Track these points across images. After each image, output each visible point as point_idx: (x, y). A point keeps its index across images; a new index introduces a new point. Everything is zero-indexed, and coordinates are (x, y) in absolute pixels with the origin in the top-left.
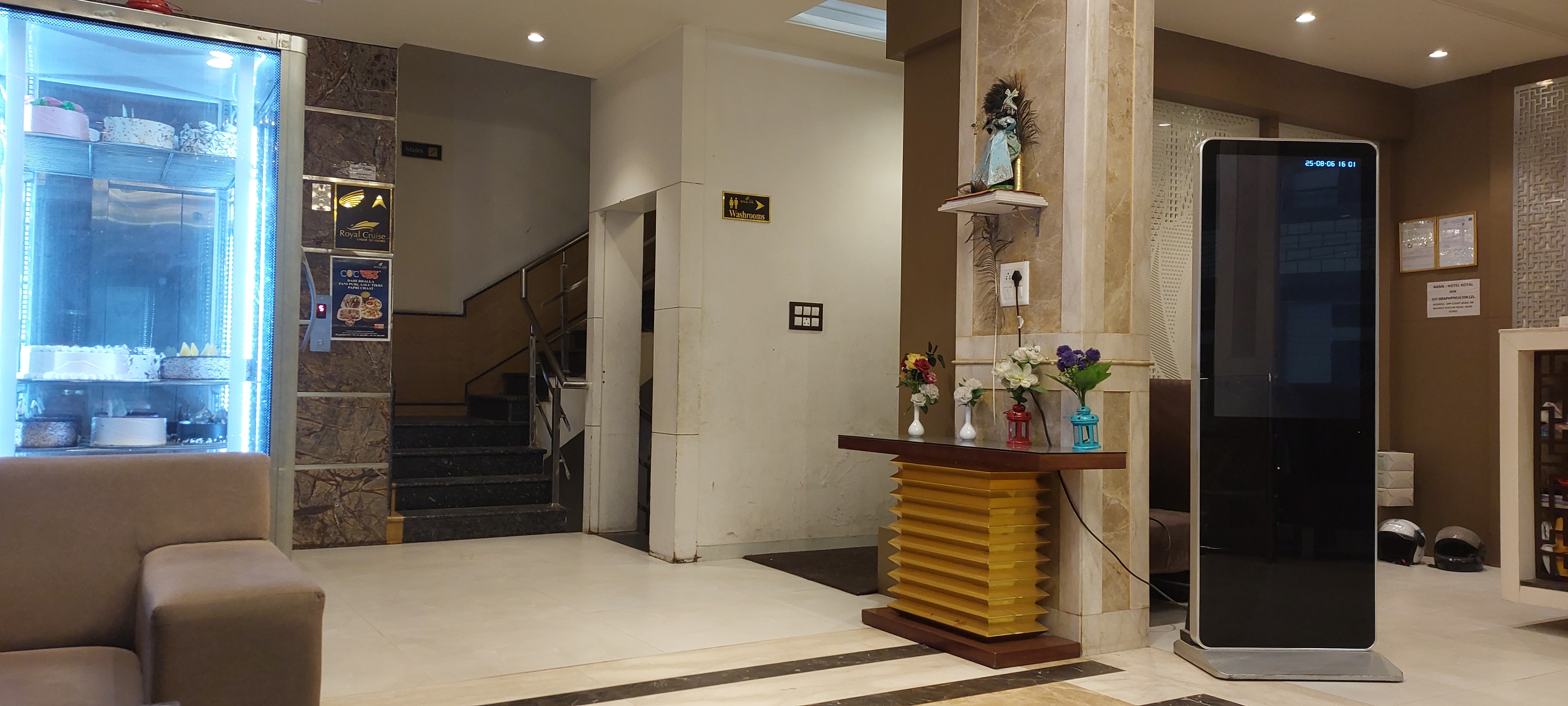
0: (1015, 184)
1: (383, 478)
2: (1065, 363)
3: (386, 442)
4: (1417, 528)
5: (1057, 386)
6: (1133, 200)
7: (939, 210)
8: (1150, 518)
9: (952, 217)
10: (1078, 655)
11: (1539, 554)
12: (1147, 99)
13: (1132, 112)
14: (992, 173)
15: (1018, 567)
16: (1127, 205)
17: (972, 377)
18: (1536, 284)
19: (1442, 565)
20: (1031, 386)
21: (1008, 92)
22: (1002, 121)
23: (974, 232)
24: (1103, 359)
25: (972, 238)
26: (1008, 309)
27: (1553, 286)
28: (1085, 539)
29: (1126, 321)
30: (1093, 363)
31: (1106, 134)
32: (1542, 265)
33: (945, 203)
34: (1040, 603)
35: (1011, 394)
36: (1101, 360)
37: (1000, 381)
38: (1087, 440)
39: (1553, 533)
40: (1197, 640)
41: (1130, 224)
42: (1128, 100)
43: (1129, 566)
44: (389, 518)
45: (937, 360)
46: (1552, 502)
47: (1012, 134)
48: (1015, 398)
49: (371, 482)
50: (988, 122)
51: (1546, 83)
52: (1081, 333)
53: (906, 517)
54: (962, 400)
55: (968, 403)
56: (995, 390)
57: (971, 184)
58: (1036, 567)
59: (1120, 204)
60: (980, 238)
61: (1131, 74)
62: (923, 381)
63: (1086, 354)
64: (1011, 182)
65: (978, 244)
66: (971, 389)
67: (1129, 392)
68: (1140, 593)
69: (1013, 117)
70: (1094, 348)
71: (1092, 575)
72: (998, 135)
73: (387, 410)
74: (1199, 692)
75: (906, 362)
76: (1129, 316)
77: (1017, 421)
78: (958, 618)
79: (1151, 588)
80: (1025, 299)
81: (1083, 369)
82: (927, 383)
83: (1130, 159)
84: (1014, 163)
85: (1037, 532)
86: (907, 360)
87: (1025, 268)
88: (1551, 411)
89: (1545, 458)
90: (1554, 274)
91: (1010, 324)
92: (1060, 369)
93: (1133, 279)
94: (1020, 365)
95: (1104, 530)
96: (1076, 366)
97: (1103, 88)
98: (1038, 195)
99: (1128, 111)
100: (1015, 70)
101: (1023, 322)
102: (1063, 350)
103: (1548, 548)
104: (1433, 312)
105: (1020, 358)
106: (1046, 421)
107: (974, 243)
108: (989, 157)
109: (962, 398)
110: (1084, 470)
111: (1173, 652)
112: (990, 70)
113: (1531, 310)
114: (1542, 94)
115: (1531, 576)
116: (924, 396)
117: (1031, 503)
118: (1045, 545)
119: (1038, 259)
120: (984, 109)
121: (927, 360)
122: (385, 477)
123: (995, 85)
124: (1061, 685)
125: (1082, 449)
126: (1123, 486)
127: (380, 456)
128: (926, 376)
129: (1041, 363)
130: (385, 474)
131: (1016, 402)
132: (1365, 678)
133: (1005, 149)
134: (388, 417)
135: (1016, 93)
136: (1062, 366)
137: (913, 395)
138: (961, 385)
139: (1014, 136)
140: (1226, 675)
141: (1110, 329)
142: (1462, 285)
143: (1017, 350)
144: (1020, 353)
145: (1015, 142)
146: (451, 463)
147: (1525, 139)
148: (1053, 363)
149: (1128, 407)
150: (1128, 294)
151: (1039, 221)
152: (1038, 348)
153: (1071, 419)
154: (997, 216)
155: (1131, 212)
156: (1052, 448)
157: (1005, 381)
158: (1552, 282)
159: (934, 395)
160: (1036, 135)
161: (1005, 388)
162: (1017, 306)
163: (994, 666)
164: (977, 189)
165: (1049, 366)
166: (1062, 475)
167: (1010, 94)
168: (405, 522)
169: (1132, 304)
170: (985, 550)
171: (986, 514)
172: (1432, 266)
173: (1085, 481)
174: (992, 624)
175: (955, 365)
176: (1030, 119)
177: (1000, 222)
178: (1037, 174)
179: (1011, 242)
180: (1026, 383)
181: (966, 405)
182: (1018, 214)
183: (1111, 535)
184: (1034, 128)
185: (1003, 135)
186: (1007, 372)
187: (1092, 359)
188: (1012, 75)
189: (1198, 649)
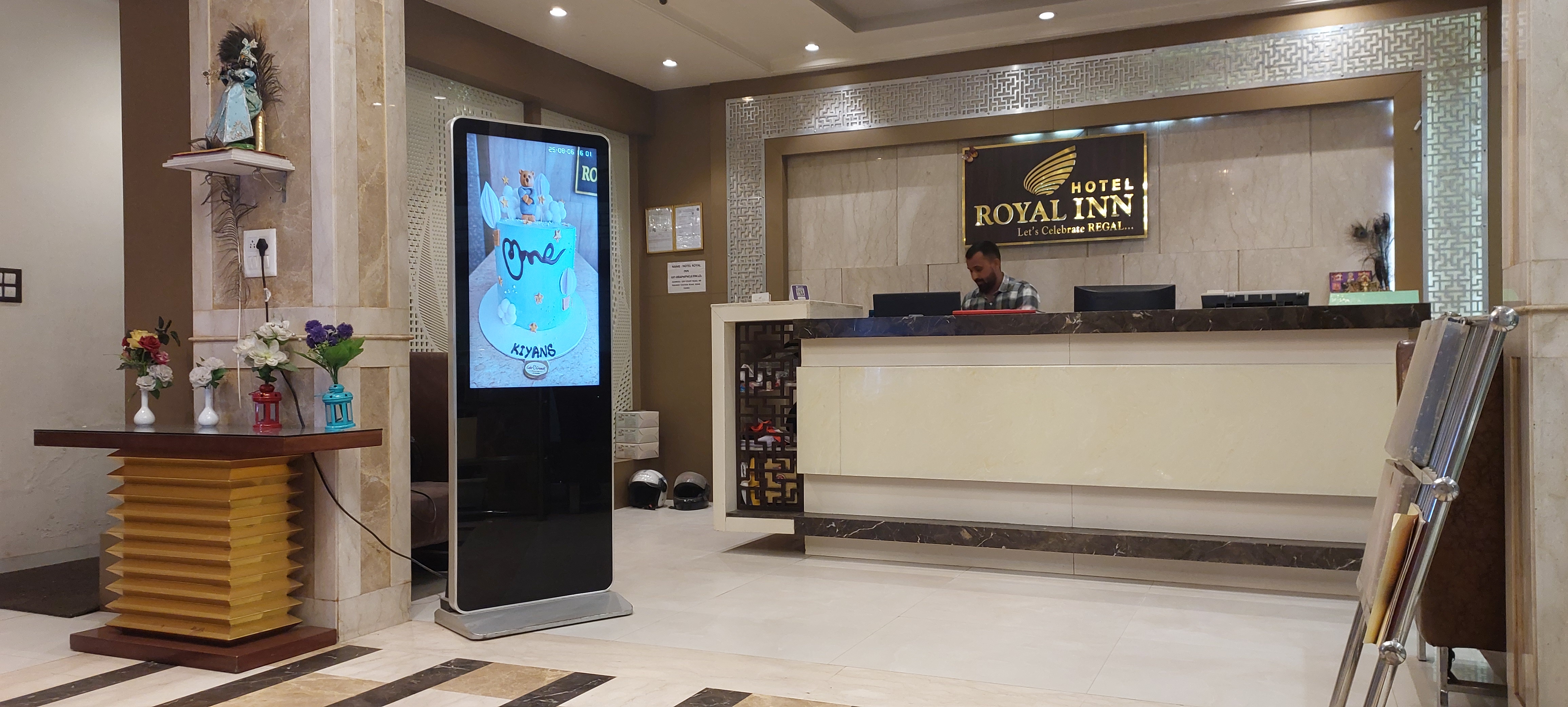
0: (257, 143)
2: (314, 339)
4: (661, 476)
5: (309, 364)
6: (387, 171)
7: (164, 165)
8: (411, 490)
9: (184, 176)
10: (334, 642)
11: (739, 488)
12: (399, 69)
13: (383, 80)
14: (228, 129)
15: (266, 560)
16: (382, 176)
17: (212, 356)
18: (743, 266)
19: (680, 506)
20: (279, 364)
21: (245, 41)
22: (240, 72)
23: (212, 193)
24: (357, 333)
25: (210, 200)
26: (254, 281)
27: (754, 268)
28: (341, 521)
29: (384, 295)
30: (346, 339)
31: (355, 100)
32: (747, 250)
33: (172, 157)
34: (292, 594)
35: (257, 373)
36: (354, 336)
37: (243, 359)
38: (341, 419)
39: (748, 470)
40: (455, 606)
41: (384, 196)
42: (378, 67)
43: (389, 544)
45: (170, 337)
46: (748, 446)
47: (251, 88)
48: (263, 378)
50: (223, 73)
51: (748, 99)
52: (335, 307)
53: (129, 520)
54: (199, 382)
55: (208, 384)
56: (240, 369)
57: (206, 139)
58: (288, 557)
59: (374, 174)
60: (218, 201)
61: (381, 42)
62: (152, 362)
63: (338, 329)
64: (252, 141)
65: (217, 208)
66: (211, 369)
67: (388, 367)
68: (402, 569)
69: (253, 69)
70: (346, 323)
71: (349, 557)
72: (235, 87)
74: (452, 657)
75: (129, 340)
76: (386, 289)
77: (265, 403)
78: (193, 625)
79: (412, 563)
80: (272, 269)
81: (334, 345)
82: (157, 364)
83: (383, 129)
84: (254, 121)
85: (288, 520)
86: (131, 337)
87: (271, 236)
88: (747, 371)
89: (743, 410)
90: (755, 258)
91: (256, 298)
92: (309, 345)
93: (390, 252)
94: (265, 341)
95: (363, 509)
96: (326, 342)
97: (350, 51)
98: (284, 157)
99: (378, 78)
100: (253, 18)
101: (270, 295)
102: (312, 326)
103: (745, 484)
104: (673, 289)
105: (266, 334)
106: (299, 401)
107: (212, 206)
108: (224, 111)
109: (200, 379)
110: (340, 450)
111: (434, 621)
112: (224, 14)
113: (740, 288)
114: (744, 108)
115: (734, 508)
116: (154, 378)
117: (281, 490)
118: (298, 533)
119: (285, 227)
120: (219, 57)
121: (156, 337)
123: (230, 32)
124: (311, 677)
125: (335, 428)
126: (383, 463)
128: (155, 356)
129: (290, 340)
131: (263, 382)
132: (603, 616)
133: (243, 104)
135: (254, 44)
136: (311, 343)
137: (139, 379)
138: (199, 365)
139: (254, 91)
140: (480, 636)
141: (366, 302)
142: (693, 265)
143: (262, 325)
144: (265, 329)
145: (255, 97)
147: (734, 144)
148: (300, 339)
149: (387, 383)
150: (385, 267)
151: (285, 186)
152: (287, 323)
153: (323, 397)
154: (238, 178)
155: (385, 183)
156: (305, 429)
157: (249, 360)
158: (753, 264)
159: (166, 377)
160: (280, 93)
161: (250, 367)
162: (264, 277)
163: (236, 671)
164: (214, 146)
165: (297, 342)
166: (316, 457)
167: (248, 45)
169: (389, 278)
170: (226, 547)
171: (226, 507)
172: (671, 249)
173: (341, 461)
174: (235, 626)
175: (192, 342)
176: (272, 74)
177: (241, 184)
178: (281, 134)
179: (254, 207)
180: (273, 362)
181: (205, 387)
182: (261, 177)
183: (370, 514)
184: (277, 85)
185: (241, 88)
186: (251, 349)
187: (344, 335)
188: (250, 24)
189: (456, 615)
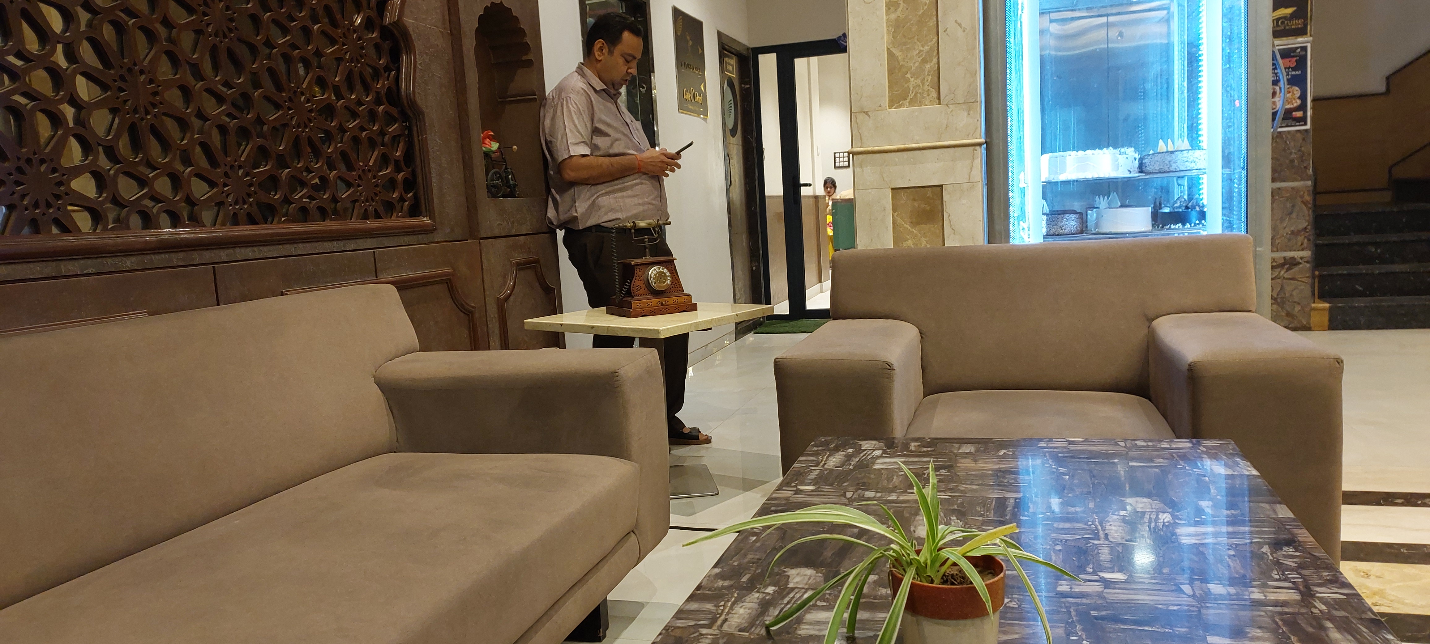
1: (1306, 266)
3: (1308, 230)
44: (1313, 305)
49: (1292, 271)
73: (1308, 198)
122: (1308, 265)
127: (1302, 245)
130: (1307, 262)
134: (1309, 206)
146: (1379, 251)
168: (1330, 309)
